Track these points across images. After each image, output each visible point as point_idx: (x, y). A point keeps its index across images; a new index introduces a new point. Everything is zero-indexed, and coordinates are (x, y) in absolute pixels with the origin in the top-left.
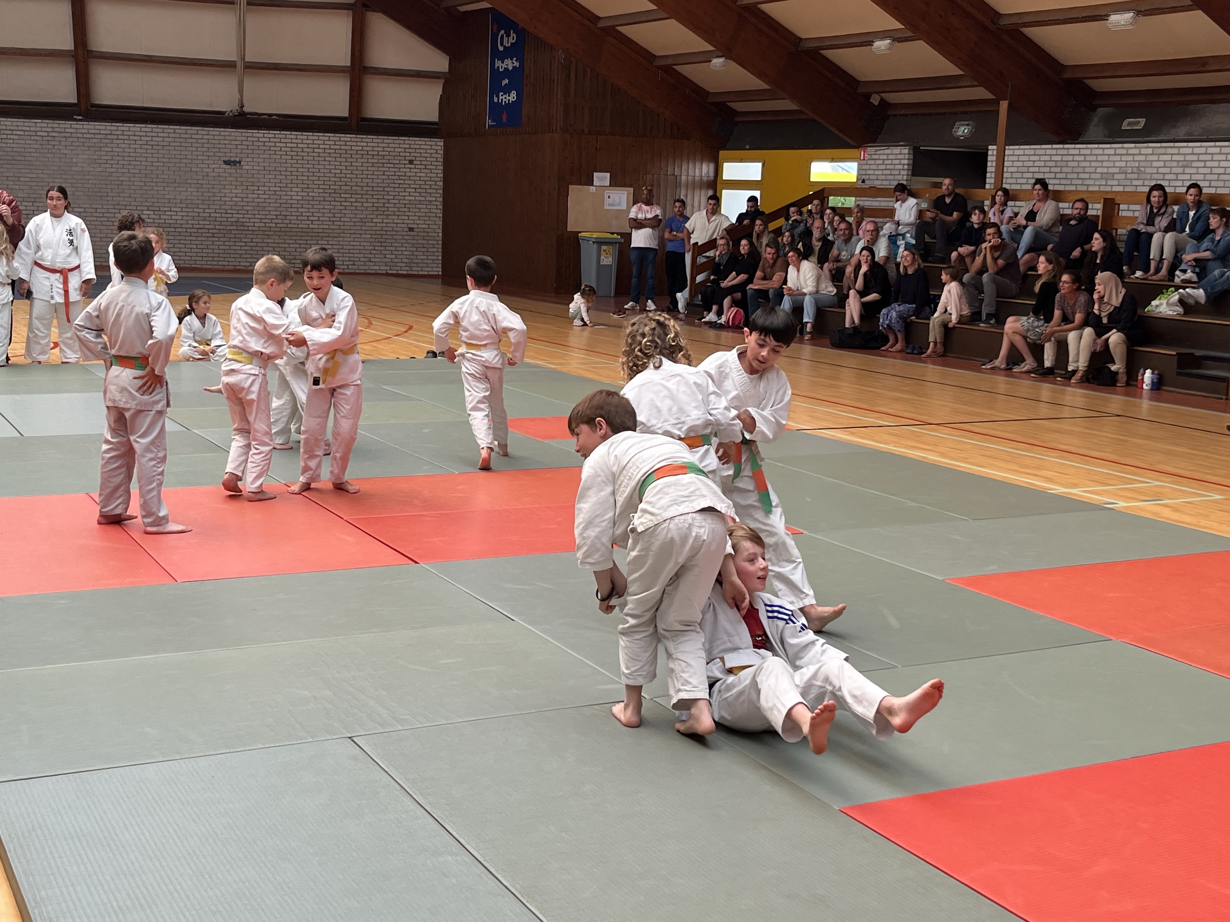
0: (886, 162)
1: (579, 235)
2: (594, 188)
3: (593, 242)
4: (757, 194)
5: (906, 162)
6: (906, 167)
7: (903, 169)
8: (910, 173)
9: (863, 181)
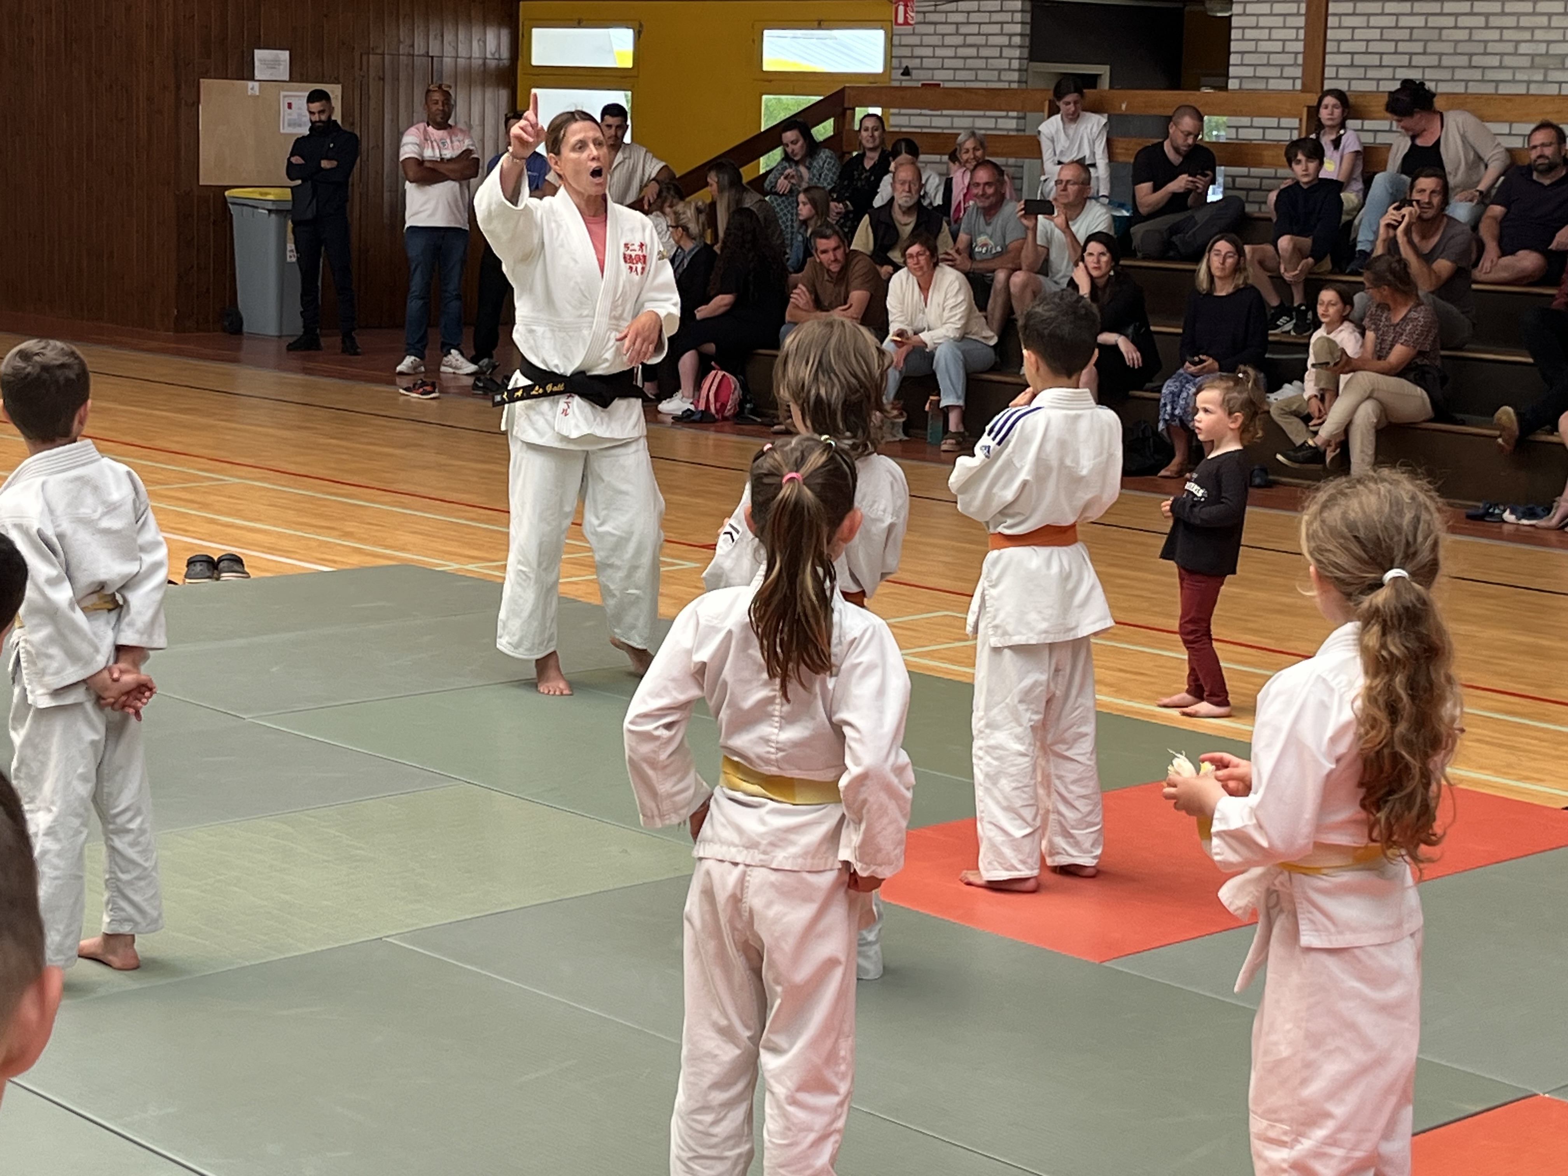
0: (963, 29)
1: (227, 193)
2: (256, 85)
3: (270, 211)
4: (621, 98)
5: (1018, 28)
6: (1017, 40)
7: (1010, 46)
8: (1026, 52)
9: (906, 72)
